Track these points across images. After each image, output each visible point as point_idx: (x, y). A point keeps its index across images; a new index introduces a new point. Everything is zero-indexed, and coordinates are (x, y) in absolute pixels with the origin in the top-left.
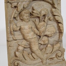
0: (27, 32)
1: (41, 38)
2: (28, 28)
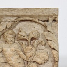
0: (9, 55)
1: (29, 64)
2: (11, 51)
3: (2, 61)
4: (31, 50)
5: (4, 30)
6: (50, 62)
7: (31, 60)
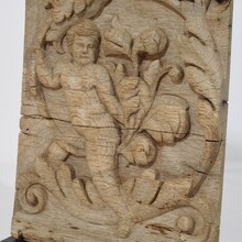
3: (60, 117)
4: (134, 92)
5: (65, 18)
6: (195, 141)
7: (136, 127)
